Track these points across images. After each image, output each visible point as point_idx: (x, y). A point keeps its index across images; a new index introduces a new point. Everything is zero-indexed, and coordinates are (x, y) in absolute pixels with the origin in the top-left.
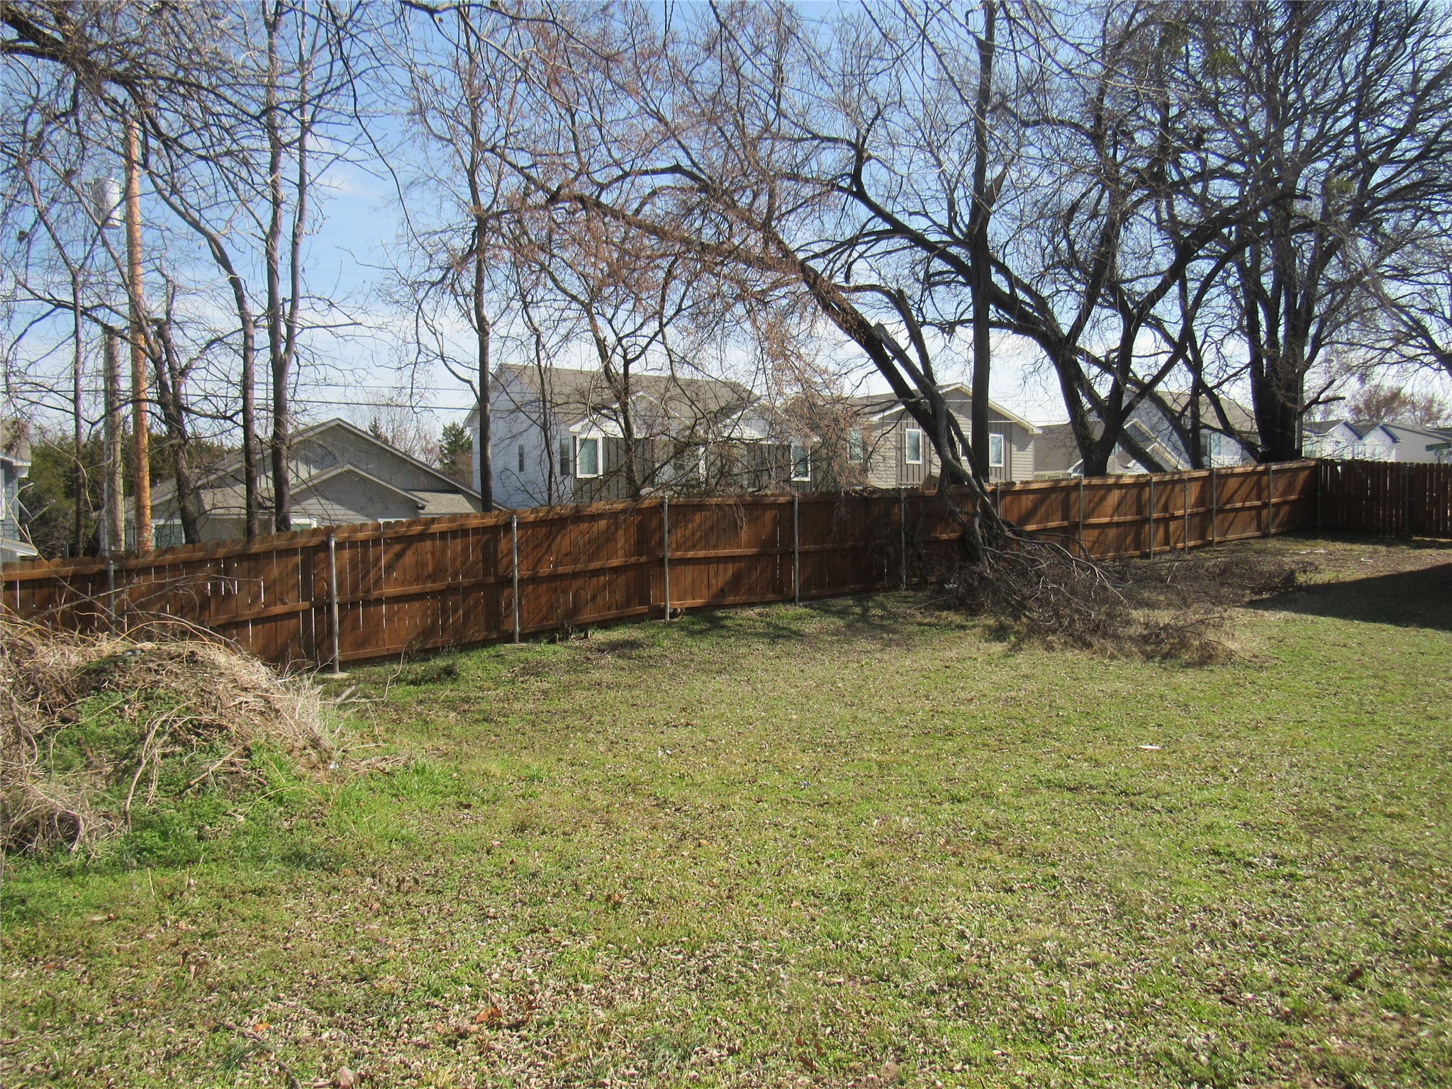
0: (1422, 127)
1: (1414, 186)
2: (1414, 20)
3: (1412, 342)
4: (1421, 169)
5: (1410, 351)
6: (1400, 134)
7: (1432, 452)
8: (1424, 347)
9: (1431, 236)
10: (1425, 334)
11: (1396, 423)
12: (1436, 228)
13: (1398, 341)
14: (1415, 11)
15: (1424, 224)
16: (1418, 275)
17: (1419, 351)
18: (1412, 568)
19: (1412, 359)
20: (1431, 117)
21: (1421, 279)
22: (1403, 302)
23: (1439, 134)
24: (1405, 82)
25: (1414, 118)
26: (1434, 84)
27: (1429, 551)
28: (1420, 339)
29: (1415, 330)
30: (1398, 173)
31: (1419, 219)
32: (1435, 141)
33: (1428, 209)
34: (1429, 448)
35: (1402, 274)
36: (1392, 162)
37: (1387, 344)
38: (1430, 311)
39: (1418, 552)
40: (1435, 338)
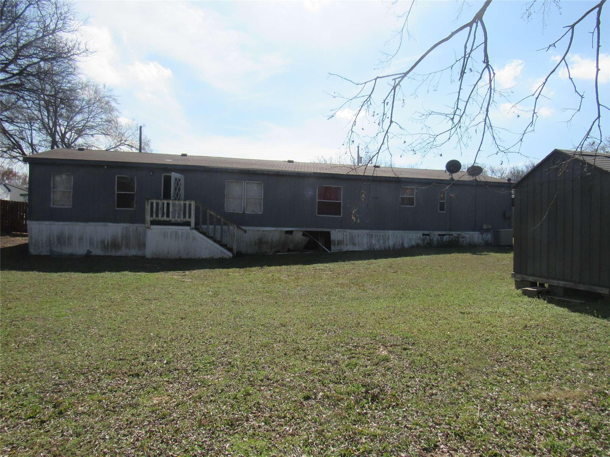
0: (19, 62)
1: (16, 85)
2: (19, 17)
3: (15, 150)
4: (20, 79)
5: (14, 154)
6: (11, 62)
7: (22, 197)
8: (20, 153)
9: (23, 108)
10: (20, 147)
11: (11, 184)
12: (25, 105)
13: (9, 149)
14: (20, 13)
15: (21, 102)
16: (17, 123)
17: (18, 155)
18: (11, 245)
19: (14, 157)
20: (23, 59)
21: (19, 125)
22: (11, 132)
23: (26, 67)
24: (14, 40)
25: (17, 57)
26: (25, 46)
27: (18, 238)
28: (18, 150)
29: (16, 145)
30: (9, 78)
31: (19, 99)
32: (25, 69)
33: (22, 97)
34: (21, 195)
35: (11, 121)
36: (7, 72)
37: (5, 149)
38: (23, 139)
39: (13, 239)
40: (24, 150)
